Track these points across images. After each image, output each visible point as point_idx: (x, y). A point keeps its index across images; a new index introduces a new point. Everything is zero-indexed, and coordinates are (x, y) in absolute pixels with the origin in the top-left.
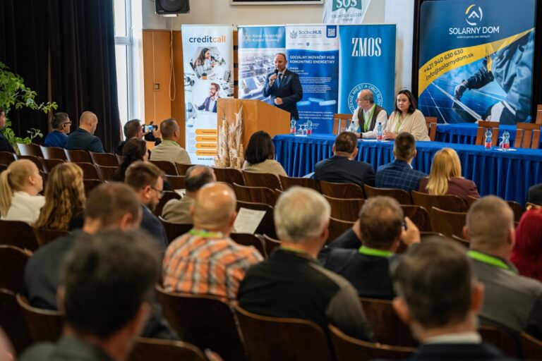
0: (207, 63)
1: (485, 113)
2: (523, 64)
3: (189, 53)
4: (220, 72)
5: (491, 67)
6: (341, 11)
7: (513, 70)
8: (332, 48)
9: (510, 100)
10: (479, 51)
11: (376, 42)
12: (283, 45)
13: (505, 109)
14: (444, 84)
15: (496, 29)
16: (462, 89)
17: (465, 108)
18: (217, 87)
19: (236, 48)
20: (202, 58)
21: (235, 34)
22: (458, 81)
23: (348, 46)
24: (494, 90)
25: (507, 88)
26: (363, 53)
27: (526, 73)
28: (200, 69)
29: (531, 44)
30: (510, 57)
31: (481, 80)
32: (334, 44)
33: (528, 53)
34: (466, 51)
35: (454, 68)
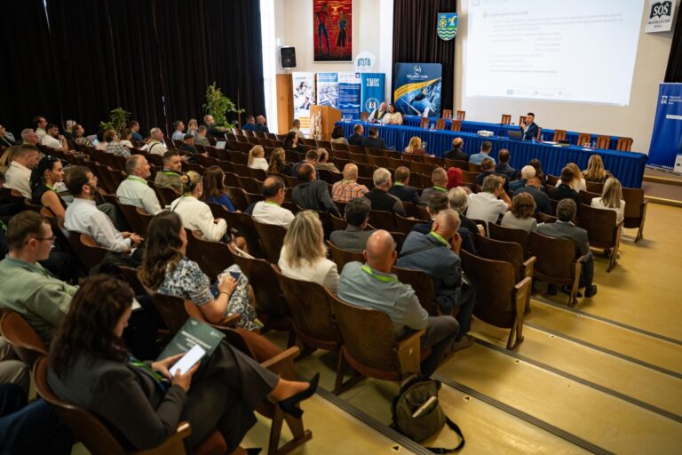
0: (304, 88)
1: (422, 111)
2: (437, 92)
3: (296, 84)
4: (309, 92)
5: (424, 92)
6: (361, 66)
7: (433, 94)
8: (358, 83)
9: (432, 106)
10: (420, 85)
11: (377, 80)
12: (336, 80)
13: (430, 111)
14: (405, 98)
15: (426, 77)
16: (413, 101)
17: (414, 109)
18: (308, 99)
19: (316, 81)
20: (301, 86)
21: (316, 76)
22: (411, 97)
23: (365, 82)
24: (426, 101)
25: (431, 101)
26: (371, 85)
27: (438, 95)
28: (301, 91)
29: (440, 84)
30: (432, 88)
31: (420, 97)
32: (359, 81)
33: (439, 87)
34: (414, 85)
35: (409, 92)
